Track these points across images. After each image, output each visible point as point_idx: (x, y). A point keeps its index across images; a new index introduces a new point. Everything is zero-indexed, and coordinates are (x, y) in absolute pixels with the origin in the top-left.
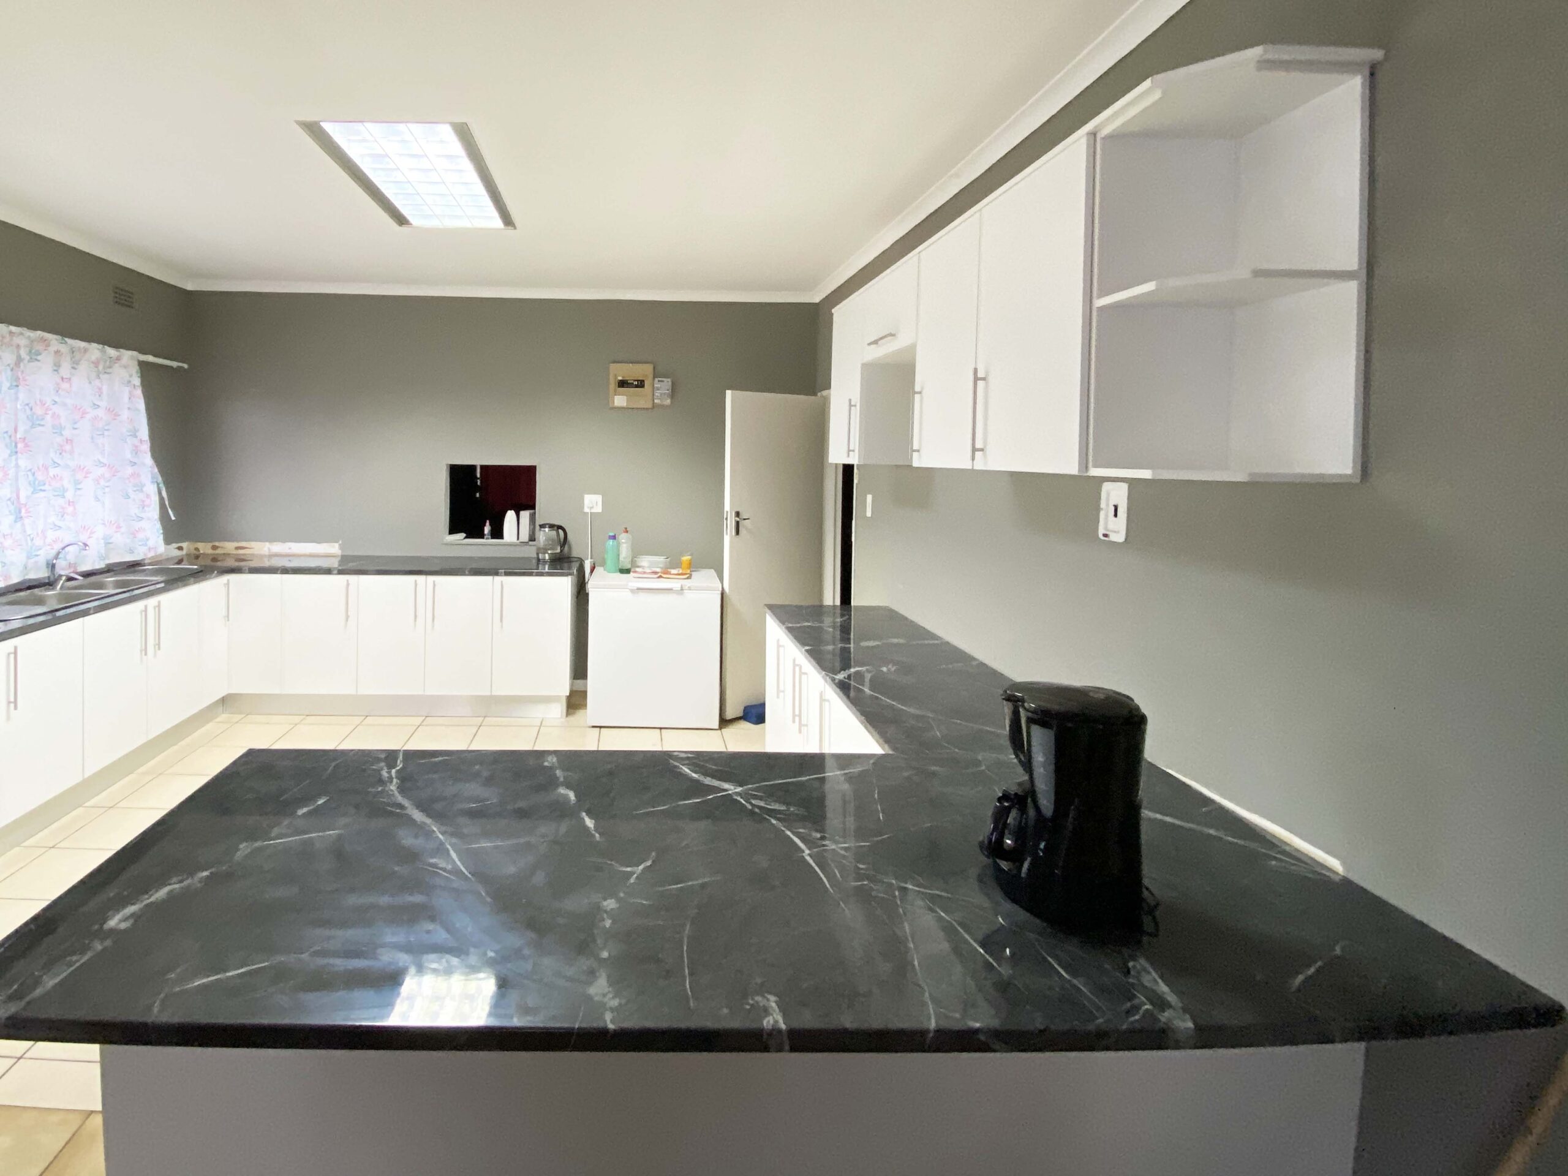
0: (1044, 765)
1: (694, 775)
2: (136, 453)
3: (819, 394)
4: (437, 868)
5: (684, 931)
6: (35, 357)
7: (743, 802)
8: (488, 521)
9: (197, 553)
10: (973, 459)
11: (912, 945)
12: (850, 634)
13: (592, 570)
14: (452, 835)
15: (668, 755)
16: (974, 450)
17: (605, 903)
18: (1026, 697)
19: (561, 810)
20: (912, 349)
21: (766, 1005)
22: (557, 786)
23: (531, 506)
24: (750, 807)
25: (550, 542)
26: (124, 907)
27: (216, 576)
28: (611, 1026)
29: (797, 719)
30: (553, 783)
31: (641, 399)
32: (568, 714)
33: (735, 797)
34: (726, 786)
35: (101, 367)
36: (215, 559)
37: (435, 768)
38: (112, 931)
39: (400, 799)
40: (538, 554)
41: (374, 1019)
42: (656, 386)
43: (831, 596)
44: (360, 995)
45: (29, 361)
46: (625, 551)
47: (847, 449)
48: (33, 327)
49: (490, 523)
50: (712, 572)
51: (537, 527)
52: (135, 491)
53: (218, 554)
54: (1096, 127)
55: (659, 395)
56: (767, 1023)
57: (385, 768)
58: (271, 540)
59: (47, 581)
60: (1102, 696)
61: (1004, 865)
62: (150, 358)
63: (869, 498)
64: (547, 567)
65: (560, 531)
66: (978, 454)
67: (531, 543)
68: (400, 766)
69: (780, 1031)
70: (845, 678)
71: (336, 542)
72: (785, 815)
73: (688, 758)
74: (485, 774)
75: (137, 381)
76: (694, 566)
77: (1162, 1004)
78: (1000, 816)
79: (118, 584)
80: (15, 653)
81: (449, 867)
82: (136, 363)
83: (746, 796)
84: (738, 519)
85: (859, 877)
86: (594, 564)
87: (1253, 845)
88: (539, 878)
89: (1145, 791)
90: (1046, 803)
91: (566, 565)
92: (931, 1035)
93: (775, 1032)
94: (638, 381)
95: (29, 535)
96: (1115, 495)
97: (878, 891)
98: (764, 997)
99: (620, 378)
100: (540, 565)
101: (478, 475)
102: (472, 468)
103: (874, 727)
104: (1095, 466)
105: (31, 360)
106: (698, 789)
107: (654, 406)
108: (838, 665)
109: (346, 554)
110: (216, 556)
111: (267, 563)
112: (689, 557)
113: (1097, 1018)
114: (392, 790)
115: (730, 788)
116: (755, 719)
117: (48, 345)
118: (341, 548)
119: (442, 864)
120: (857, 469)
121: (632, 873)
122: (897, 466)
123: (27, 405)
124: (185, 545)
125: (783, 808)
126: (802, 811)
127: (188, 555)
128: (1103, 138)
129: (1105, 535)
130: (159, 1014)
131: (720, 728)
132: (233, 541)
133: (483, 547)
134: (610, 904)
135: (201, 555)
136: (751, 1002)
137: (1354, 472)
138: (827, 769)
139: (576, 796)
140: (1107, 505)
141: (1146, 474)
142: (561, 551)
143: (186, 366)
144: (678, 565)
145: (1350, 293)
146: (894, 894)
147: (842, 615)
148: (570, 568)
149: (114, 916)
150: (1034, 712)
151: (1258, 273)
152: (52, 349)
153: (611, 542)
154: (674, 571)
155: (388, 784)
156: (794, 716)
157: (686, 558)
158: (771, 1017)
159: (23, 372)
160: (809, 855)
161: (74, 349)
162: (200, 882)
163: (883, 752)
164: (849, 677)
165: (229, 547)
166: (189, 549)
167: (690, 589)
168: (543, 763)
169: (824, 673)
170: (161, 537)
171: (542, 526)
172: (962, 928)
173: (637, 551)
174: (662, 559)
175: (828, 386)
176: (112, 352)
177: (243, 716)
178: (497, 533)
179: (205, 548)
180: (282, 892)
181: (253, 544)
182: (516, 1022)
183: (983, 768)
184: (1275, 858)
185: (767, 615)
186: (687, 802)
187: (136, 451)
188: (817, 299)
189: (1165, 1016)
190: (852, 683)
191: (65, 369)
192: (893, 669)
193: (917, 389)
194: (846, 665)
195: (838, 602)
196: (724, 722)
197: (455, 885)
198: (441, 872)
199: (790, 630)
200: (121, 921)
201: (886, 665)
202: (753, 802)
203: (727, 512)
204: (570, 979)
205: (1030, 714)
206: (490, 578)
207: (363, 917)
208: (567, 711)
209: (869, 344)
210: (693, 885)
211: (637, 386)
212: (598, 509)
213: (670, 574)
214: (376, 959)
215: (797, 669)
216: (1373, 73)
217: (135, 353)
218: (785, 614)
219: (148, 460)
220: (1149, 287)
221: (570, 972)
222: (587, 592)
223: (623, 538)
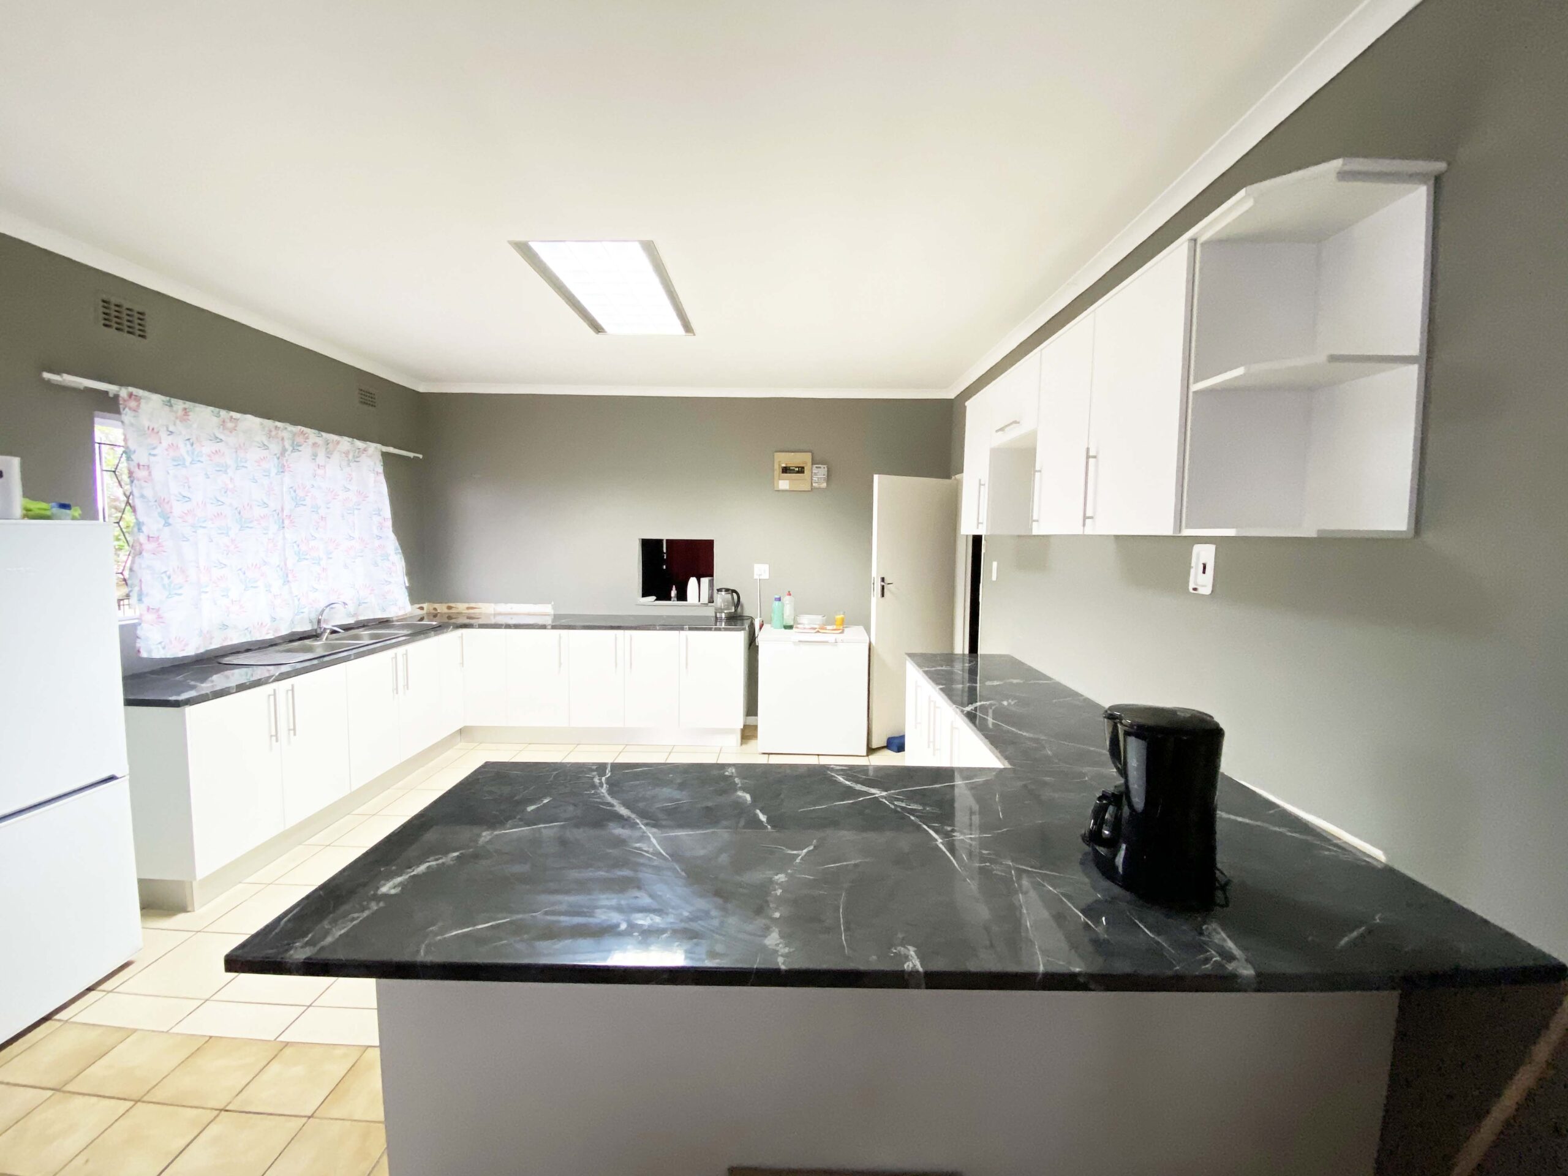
0: (1137, 769)
1: (847, 783)
2: (381, 529)
3: (953, 477)
4: (643, 850)
5: (841, 899)
6: (297, 448)
7: (888, 803)
8: (674, 586)
9: (436, 612)
10: (1084, 525)
11: (1025, 911)
12: (977, 676)
13: (761, 627)
14: (654, 826)
15: (826, 768)
16: (1085, 518)
17: (776, 877)
18: (1123, 715)
19: (740, 809)
20: (1033, 435)
21: (907, 954)
22: (736, 790)
23: (709, 573)
24: (893, 807)
25: (726, 604)
26: (392, 878)
27: (451, 631)
28: (783, 967)
29: (931, 745)
30: (734, 788)
31: (800, 483)
32: (741, 744)
33: (881, 800)
34: (873, 791)
35: (351, 457)
36: (450, 618)
37: (636, 776)
38: (386, 896)
39: (609, 799)
40: (716, 613)
41: (594, 960)
42: (814, 471)
43: (961, 646)
44: (584, 943)
45: (292, 452)
46: (788, 611)
47: (976, 522)
48: (295, 423)
49: (676, 587)
50: (861, 628)
51: (715, 591)
52: (382, 560)
53: (452, 613)
54: (1197, 233)
55: (816, 479)
56: (908, 966)
57: (597, 776)
58: (496, 602)
59: (315, 634)
60: (1188, 715)
61: (1102, 851)
62: (391, 450)
63: (995, 564)
64: (723, 624)
65: (734, 594)
66: (1088, 521)
67: (710, 604)
68: (608, 774)
69: (918, 972)
70: (972, 710)
71: (550, 603)
72: (922, 813)
73: (842, 770)
74: (679, 781)
75: (380, 469)
76: (845, 624)
77: (1230, 957)
78: (1099, 814)
79: (372, 637)
80: (293, 690)
81: (651, 850)
82: (380, 453)
83: (891, 799)
84: (883, 584)
85: (983, 859)
86: (763, 621)
87: (1309, 838)
88: (724, 858)
89: (1221, 795)
90: (1139, 801)
91: (739, 622)
92: (1040, 976)
93: (914, 973)
94: (799, 467)
95: (296, 596)
96: (1205, 554)
97: (998, 870)
98: (905, 947)
99: (784, 465)
100: (718, 623)
101: (665, 551)
102: (659, 542)
103: (996, 747)
104: (1187, 527)
105: (294, 450)
106: (849, 793)
107: (812, 489)
108: (966, 699)
109: (556, 613)
110: (450, 615)
111: (493, 621)
112: (842, 616)
113: (1175, 966)
114: (602, 793)
115: (877, 792)
116: (896, 748)
117: (307, 438)
118: (554, 608)
119: (644, 846)
120: (985, 540)
121: (798, 855)
122: (1019, 536)
123: (292, 488)
124: (425, 606)
125: (920, 808)
126: (937, 811)
127: (428, 614)
128: (1202, 244)
129: (1195, 589)
130: (423, 956)
131: (868, 755)
132: (465, 602)
133: (670, 608)
134: (781, 878)
135: (439, 614)
136: (895, 951)
137: (1408, 529)
138: (956, 780)
139: (751, 797)
140: (1197, 564)
141: (1231, 532)
142: (736, 610)
143: (421, 456)
144: (833, 622)
145: (1412, 374)
146: (1011, 872)
147: (970, 661)
148: (743, 624)
149: (384, 885)
150: (1131, 726)
151: (1333, 358)
152: (311, 441)
153: (777, 602)
154: (829, 627)
155: (600, 788)
156: (929, 742)
157: (839, 617)
158: (911, 963)
159: (287, 461)
160: (941, 843)
161: (329, 442)
162: (451, 860)
163: (1002, 766)
164: (976, 709)
165: (461, 607)
166: (428, 609)
167: (842, 641)
168: (724, 773)
169: (954, 706)
170: (408, 598)
171: (719, 590)
172: (1065, 898)
173: (798, 611)
174: (820, 617)
175: (961, 470)
176: (359, 444)
177: (476, 744)
178: (682, 596)
179: (442, 608)
180: (517, 869)
181: (480, 605)
182: (709, 963)
183: (1087, 779)
184: (1329, 850)
185: (907, 662)
186: (842, 803)
187: (381, 527)
188: (952, 396)
189: (1230, 967)
190: (978, 713)
191: (321, 458)
192: (1013, 703)
193: (1037, 468)
194: (972, 699)
195: (967, 651)
196: (871, 750)
197: (655, 863)
198: (644, 853)
199: (926, 672)
200: (391, 888)
201: (1007, 699)
202: (896, 803)
203: (874, 578)
204: (750, 934)
205: (1126, 728)
206: (676, 632)
207: (583, 887)
208: (742, 741)
209: (997, 431)
210: (847, 865)
211: (798, 472)
212: (766, 576)
213: (826, 629)
214: (593, 917)
215: (932, 704)
216: (1438, 183)
217: (379, 446)
218: (923, 660)
219: (392, 537)
220: (1239, 371)
221: (750, 928)
222: (757, 644)
223: (786, 599)
